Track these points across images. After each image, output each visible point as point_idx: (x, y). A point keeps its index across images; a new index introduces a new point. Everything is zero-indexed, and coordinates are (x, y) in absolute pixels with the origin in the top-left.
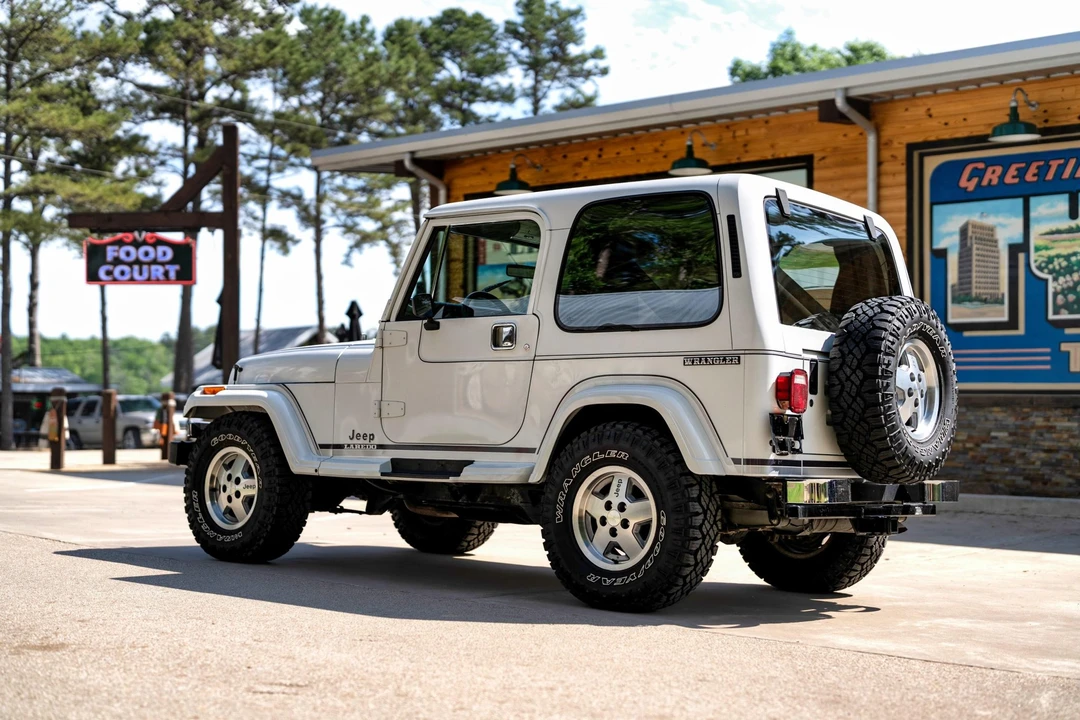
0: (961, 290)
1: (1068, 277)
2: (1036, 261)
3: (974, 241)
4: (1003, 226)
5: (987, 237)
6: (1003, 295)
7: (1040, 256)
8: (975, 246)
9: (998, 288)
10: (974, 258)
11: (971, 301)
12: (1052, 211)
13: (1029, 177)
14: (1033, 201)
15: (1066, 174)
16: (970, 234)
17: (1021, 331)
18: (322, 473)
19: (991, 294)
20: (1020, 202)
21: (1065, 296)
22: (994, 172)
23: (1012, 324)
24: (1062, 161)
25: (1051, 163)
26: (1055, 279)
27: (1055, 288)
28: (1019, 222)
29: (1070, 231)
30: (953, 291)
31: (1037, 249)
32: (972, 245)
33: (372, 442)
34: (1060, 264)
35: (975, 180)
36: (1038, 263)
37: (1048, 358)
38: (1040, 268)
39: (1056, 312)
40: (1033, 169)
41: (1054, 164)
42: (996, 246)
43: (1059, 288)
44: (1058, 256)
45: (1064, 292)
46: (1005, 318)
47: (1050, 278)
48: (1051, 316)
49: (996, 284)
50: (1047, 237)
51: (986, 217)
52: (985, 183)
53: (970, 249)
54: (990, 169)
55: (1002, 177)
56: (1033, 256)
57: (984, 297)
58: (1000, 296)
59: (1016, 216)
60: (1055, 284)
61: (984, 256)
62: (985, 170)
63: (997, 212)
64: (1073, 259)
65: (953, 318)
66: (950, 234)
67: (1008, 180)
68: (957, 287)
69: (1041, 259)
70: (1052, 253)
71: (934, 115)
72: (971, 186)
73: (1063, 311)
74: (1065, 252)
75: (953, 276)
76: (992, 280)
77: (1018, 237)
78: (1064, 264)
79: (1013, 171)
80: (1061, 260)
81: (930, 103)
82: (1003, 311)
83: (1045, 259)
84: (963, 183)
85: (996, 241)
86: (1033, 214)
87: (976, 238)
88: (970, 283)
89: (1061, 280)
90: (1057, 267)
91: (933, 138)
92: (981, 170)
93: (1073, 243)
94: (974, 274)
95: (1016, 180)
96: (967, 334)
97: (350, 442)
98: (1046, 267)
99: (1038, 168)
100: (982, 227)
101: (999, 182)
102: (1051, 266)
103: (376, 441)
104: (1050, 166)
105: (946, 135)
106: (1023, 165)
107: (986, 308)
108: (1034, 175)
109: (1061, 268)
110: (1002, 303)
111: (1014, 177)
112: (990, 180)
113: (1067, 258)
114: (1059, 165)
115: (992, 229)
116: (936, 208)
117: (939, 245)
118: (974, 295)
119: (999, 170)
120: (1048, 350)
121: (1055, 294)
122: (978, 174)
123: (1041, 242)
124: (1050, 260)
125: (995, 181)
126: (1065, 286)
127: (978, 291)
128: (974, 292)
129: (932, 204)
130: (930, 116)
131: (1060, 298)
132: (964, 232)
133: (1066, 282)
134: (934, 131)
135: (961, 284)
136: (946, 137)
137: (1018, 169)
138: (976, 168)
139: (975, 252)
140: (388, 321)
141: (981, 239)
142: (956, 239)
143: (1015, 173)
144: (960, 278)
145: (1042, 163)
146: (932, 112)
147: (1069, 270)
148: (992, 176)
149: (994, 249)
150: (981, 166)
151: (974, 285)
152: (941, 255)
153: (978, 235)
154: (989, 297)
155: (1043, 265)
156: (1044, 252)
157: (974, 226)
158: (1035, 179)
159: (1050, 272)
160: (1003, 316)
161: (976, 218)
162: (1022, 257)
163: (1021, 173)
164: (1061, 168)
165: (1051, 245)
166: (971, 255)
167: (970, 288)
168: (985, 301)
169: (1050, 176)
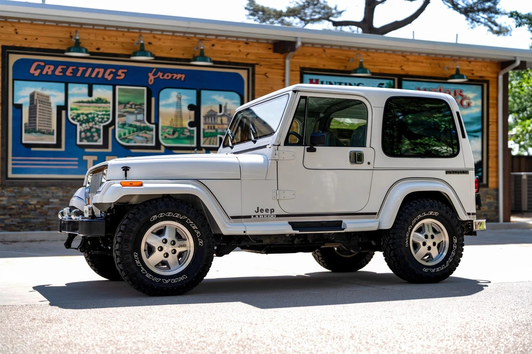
0: (30, 126)
1: (87, 124)
2: (71, 115)
3: (38, 102)
4: (54, 96)
5: (45, 101)
6: (53, 131)
7: (73, 113)
8: (38, 105)
9: (51, 127)
10: (38, 110)
11: (35, 132)
12: (79, 92)
13: (68, 73)
14: (70, 85)
15: (87, 75)
16: (36, 98)
17: (63, 149)
18: (248, 233)
19: (47, 130)
20: (63, 85)
21: (86, 133)
22: (49, 68)
23: (58, 145)
24: (85, 68)
25: (79, 68)
26: (81, 125)
27: (81, 129)
28: (63, 95)
29: (88, 102)
30: (25, 127)
31: (72, 109)
32: (36, 103)
33: (272, 213)
34: (83, 118)
35: (39, 71)
36: (72, 116)
37: (77, 163)
38: (73, 119)
39: (81, 141)
40: (70, 70)
41: (81, 69)
42: (50, 106)
43: (83, 129)
44: (82, 114)
45: (86, 131)
46: (55, 142)
47: (78, 124)
48: (78, 143)
49: (50, 125)
50: (77, 104)
51: (45, 90)
52: (44, 73)
53: (36, 106)
54: (47, 67)
55: (54, 71)
56: (70, 112)
57: (43, 131)
58: (52, 131)
59: (61, 92)
60: (81, 127)
61: (42, 110)
62: (45, 66)
63: (51, 89)
64: (90, 116)
65: (25, 140)
66: (24, 97)
67: (57, 73)
68: (28, 125)
69: (73, 115)
70: (79, 112)
71: (19, 33)
72: (37, 73)
73: (84, 140)
74: (86, 112)
75: (25, 119)
76: (48, 123)
77: (62, 103)
78: (85, 118)
79: (59, 69)
80: (84, 116)
81: (17, 26)
82: (53, 139)
83: (76, 115)
84: (32, 71)
85: (50, 103)
86: (70, 92)
87: (39, 101)
88: (35, 123)
89: (84, 125)
90: (82, 119)
91: (18, 45)
92: (42, 66)
93: (89, 108)
94: (38, 119)
95: (61, 74)
96: (33, 149)
97: (255, 214)
98: (76, 119)
99: (73, 69)
100: (43, 95)
101: (52, 73)
102: (78, 118)
103: (276, 213)
104: (79, 70)
105: (26, 45)
106: (65, 67)
107: (44, 136)
108: (71, 73)
109: (84, 120)
110: (53, 134)
111: (60, 72)
112: (47, 72)
113: (87, 115)
114: (83, 70)
115: (48, 97)
116: (16, 82)
117: (18, 101)
118: (37, 129)
119: (52, 67)
120: (77, 159)
121: (81, 132)
122: (42, 68)
123: (74, 106)
124: (78, 115)
125: (50, 73)
126: (86, 128)
127: (40, 128)
128: (38, 128)
129: (13, 80)
130: (17, 33)
131: (83, 134)
132: (32, 96)
133: (86, 127)
134: (19, 41)
135: (30, 123)
136: (26, 46)
137: (62, 69)
138: (39, 65)
139: (38, 107)
140: (279, 145)
141: (41, 101)
142: (28, 100)
143: (61, 70)
144: (29, 120)
145: (75, 68)
146: (18, 31)
147: (87, 121)
148: (48, 70)
149: (49, 107)
150: (42, 64)
151: (37, 124)
152: (18, 107)
153: (40, 99)
154: (46, 131)
155: (75, 117)
156: (75, 111)
157: (37, 94)
158: (71, 75)
159: (78, 121)
160: (53, 141)
161: (39, 90)
162: (64, 112)
163: (64, 71)
164: (84, 72)
165: (79, 108)
166: (36, 109)
167: (36, 126)
168: (44, 133)
169: (79, 74)
